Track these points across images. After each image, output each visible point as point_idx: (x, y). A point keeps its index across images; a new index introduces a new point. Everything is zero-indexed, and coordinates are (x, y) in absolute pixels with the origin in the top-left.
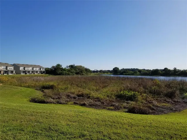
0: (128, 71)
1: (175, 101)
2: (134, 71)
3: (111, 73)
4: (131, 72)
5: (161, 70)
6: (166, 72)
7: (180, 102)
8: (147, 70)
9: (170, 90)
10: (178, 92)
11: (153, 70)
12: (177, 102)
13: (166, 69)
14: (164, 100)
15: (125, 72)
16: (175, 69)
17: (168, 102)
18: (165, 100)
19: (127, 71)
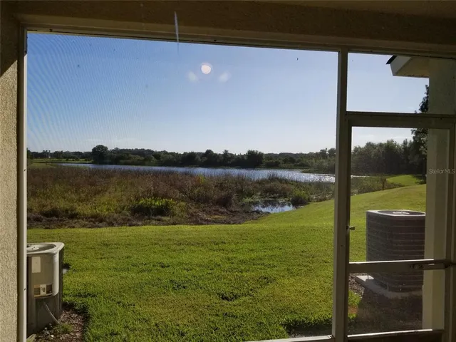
0: (131, 155)
1: (231, 211)
2: (145, 157)
3: (86, 160)
4: (138, 157)
5: (199, 154)
6: (210, 159)
7: (239, 212)
8: (172, 154)
9: (223, 193)
10: (234, 196)
11: (185, 153)
12: (235, 212)
13: (209, 152)
14: (214, 211)
15: (122, 158)
16: (226, 153)
17: (222, 213)
18: (217, 210)
19: (128, 154)
